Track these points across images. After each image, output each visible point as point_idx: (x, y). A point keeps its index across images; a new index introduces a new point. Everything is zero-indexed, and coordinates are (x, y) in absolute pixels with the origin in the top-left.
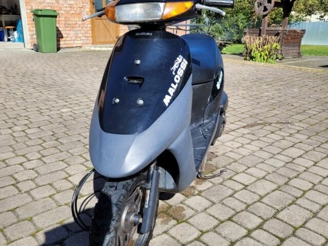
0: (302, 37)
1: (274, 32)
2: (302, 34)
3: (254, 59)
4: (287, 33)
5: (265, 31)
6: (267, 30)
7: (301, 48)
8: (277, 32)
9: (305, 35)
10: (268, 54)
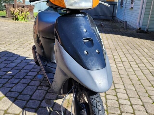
0: (33, 8)
1: (21, 6)
2: (33, 7)
3: (18, 20)
4: (28, 7)
5: (16, 5)
6: (17, 5)
7: (34, 14)
8: (23, 6)
9: (34, 8)
10: (24, 17)
